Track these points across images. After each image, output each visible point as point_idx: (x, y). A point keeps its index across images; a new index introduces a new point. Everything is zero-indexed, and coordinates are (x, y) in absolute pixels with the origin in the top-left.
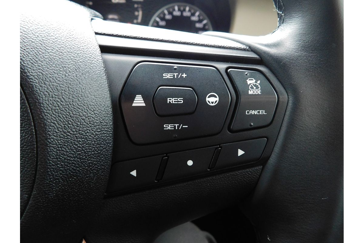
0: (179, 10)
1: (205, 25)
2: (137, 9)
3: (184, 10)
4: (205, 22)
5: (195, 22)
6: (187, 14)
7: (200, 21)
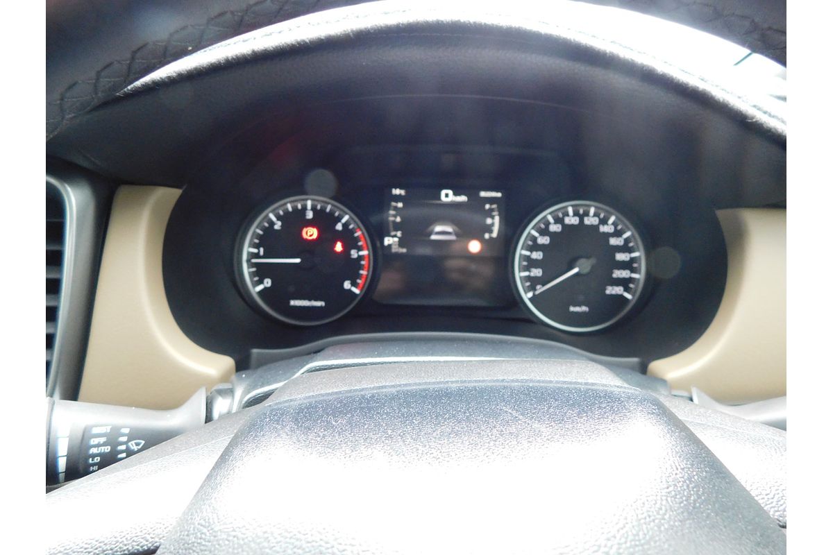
0: (576, 214)
1: (627, 241)
2: (489, 214)
3: (586, 214)
4: (628, 234)
5: (609, 235)
6: (591, 221)
7: (618, 234)
